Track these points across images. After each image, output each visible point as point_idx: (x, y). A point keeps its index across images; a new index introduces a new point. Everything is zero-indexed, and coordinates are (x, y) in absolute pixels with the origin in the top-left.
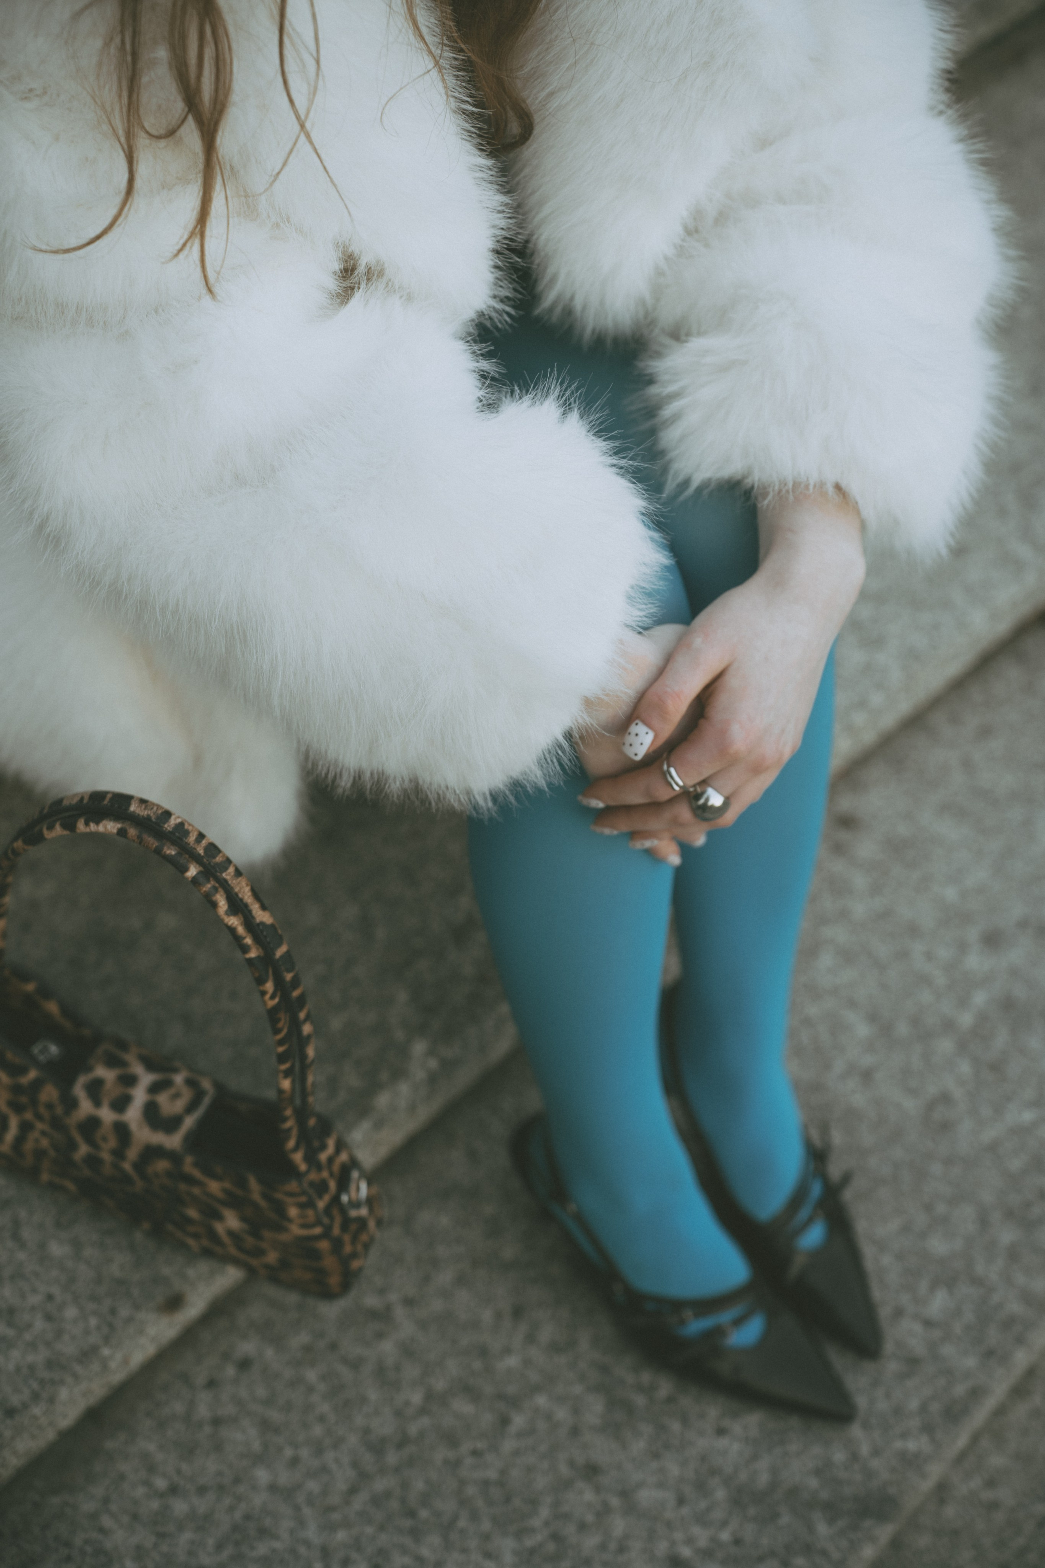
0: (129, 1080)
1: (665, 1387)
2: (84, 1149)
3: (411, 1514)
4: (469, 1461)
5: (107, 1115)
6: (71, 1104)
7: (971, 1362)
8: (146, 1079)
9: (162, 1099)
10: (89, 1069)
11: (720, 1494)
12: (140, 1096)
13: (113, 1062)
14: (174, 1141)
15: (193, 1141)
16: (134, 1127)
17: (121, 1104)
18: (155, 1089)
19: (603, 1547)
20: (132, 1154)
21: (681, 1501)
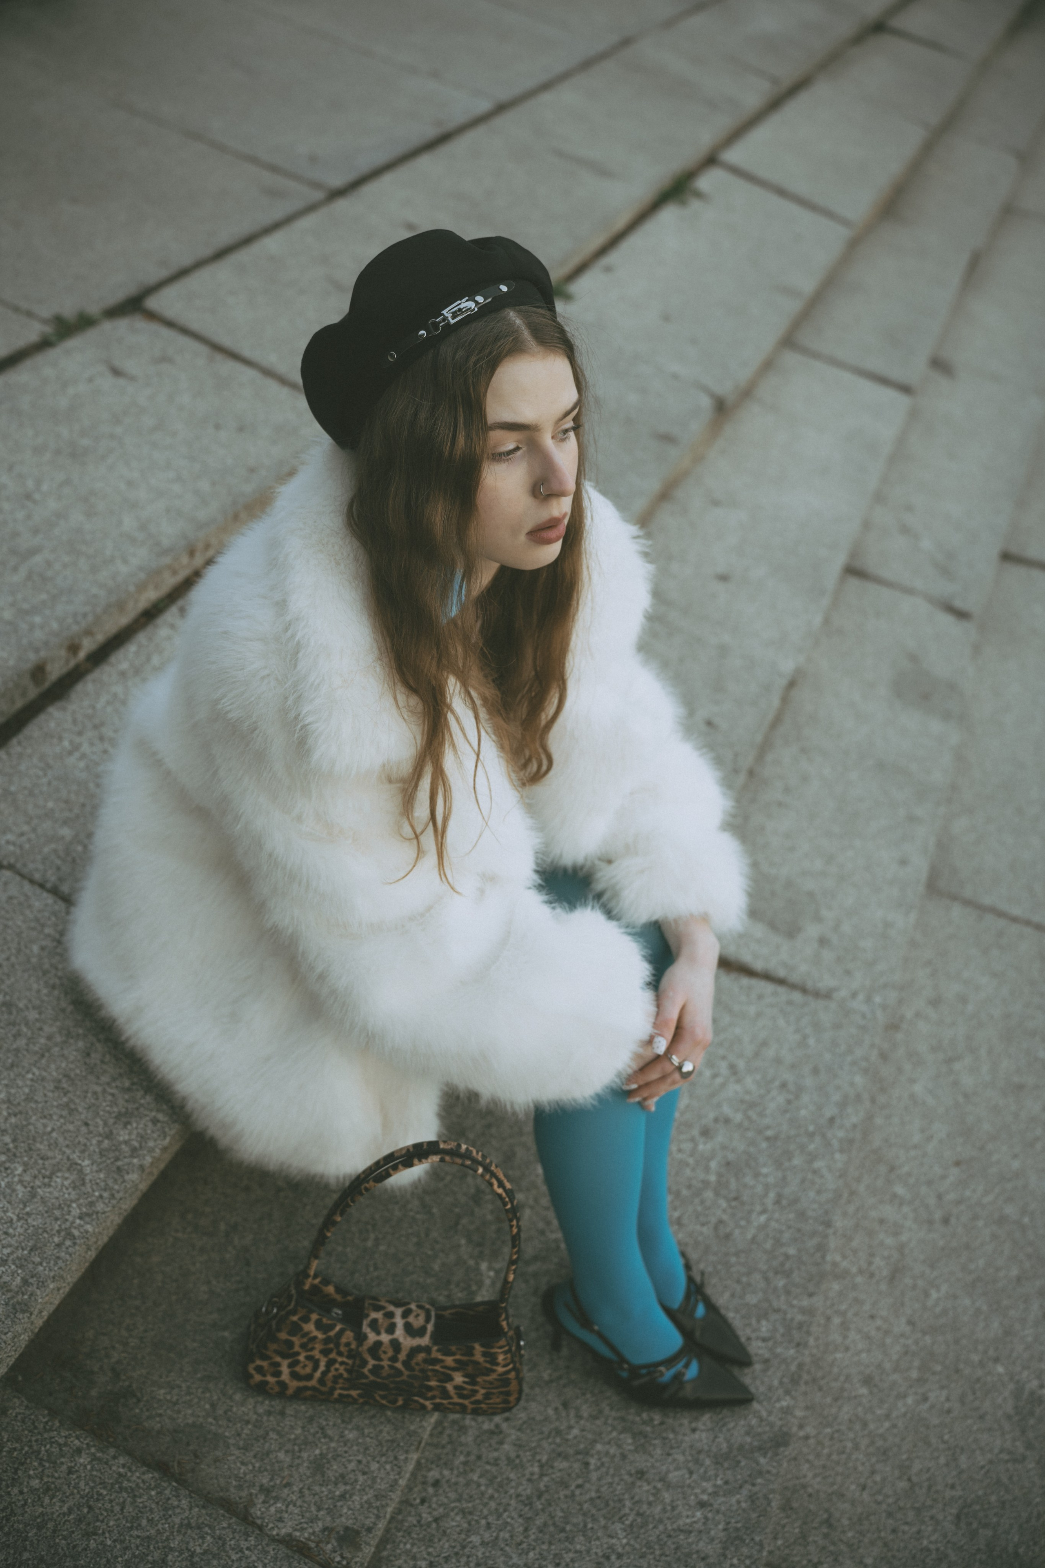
0: (390, 1315)
1: (657, 1418)
2: (372, 1362)
3: (563, 1530)
4: (577, 1492)
5: (385, 1338)
6: (361, 1338)
7: (792, 1352)
8: (399, 1312)
9: (411, 1319)
10: (368, 1315)
11: (708, 1462)
12: (399, 1322)
13: (378, 1308)
14: (425, 1341)
15: (435, 1338)
16: (401, 1340)
17: (391, 1329)
18: (405, 1315)
19: (664, 1510)
20: (402, 1356)
21: (691, 1473)
